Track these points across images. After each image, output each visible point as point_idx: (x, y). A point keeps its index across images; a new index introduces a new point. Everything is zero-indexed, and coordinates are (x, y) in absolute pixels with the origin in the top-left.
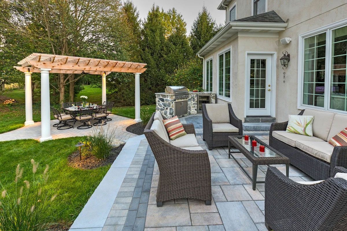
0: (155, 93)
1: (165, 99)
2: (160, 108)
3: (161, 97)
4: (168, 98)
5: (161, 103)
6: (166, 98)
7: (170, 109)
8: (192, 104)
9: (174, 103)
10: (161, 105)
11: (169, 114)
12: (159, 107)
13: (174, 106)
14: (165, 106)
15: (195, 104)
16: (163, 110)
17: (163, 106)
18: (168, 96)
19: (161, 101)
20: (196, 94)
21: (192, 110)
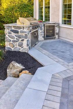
0: (4, 25)
1: (19, 30)
2: (12, 40)
3: (13, 29)
4: (23, 29)
5: (13, 34)
6: (22, 30)
7: (27, 40)
8: (40, 32)
9: (30, 34)
10: (13, 37)
11: (26, 46)
12: (10, 39)
13: (30, 37)
14: (20, 38)
15: (42, 32)
16: (17, 42)
17: (16, 38)
18: (25, 28)
19: (12, 33)
20: (43, 24)
21: (40, 38)
